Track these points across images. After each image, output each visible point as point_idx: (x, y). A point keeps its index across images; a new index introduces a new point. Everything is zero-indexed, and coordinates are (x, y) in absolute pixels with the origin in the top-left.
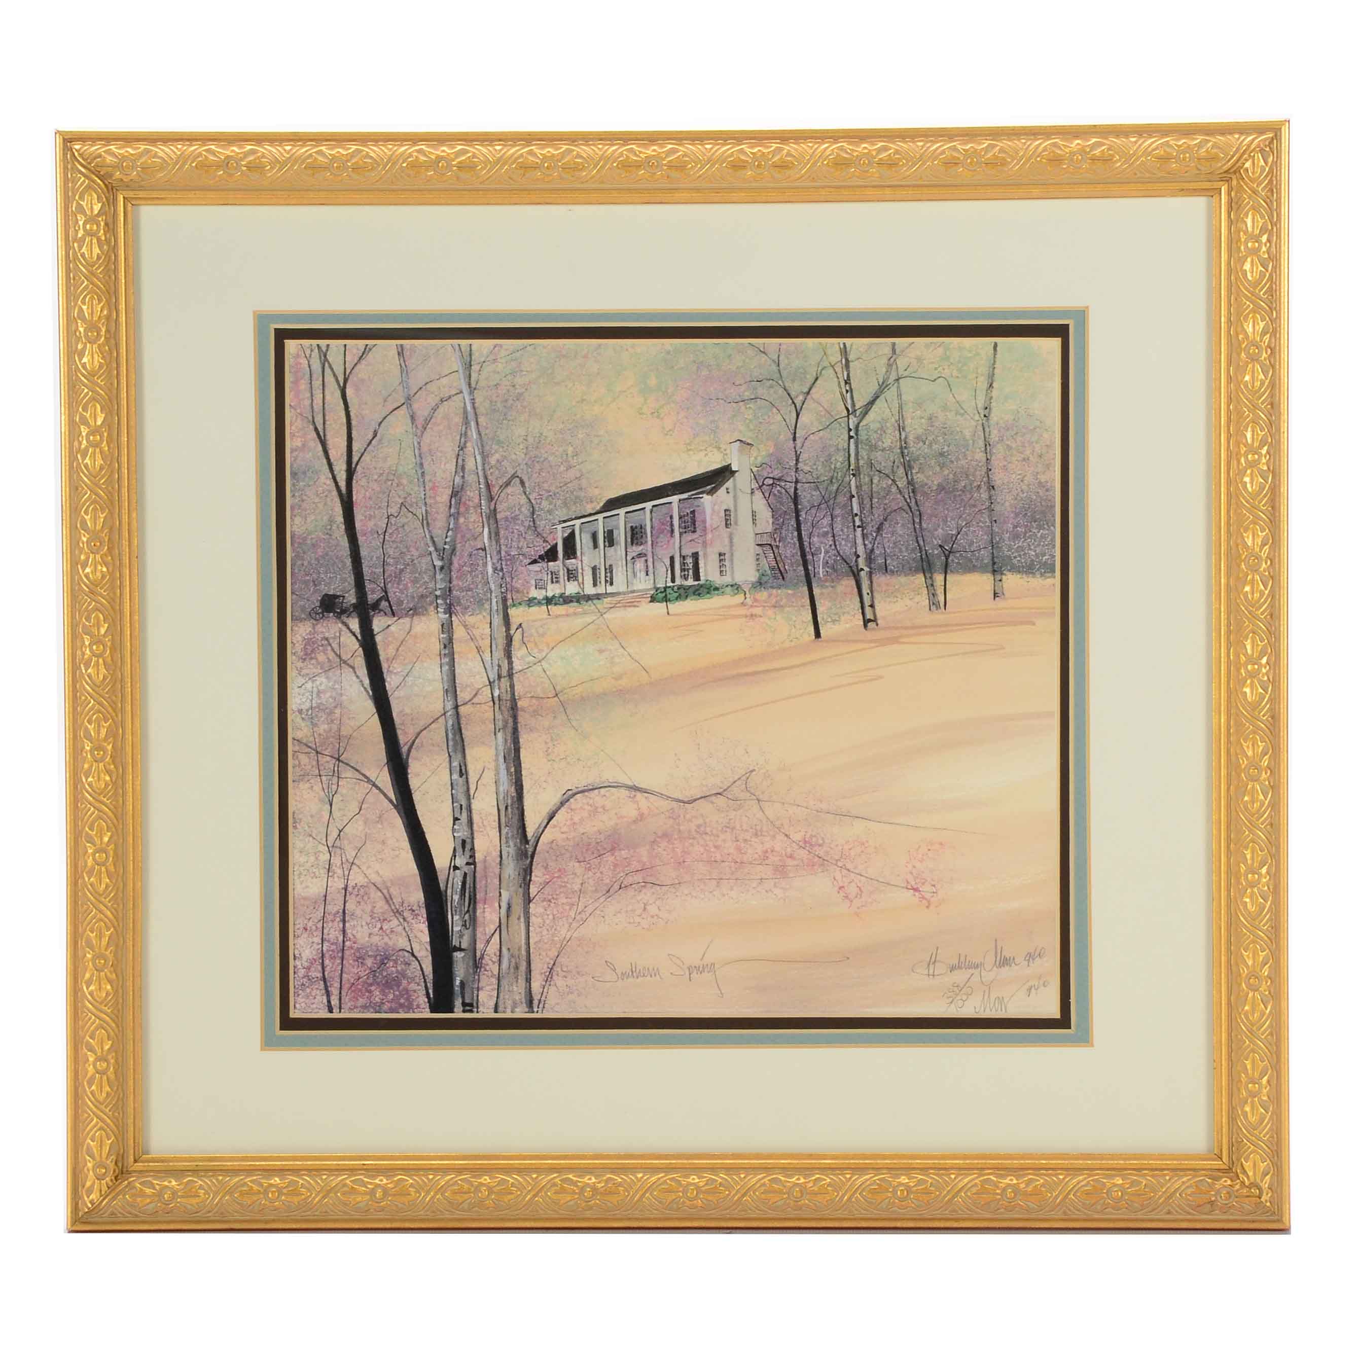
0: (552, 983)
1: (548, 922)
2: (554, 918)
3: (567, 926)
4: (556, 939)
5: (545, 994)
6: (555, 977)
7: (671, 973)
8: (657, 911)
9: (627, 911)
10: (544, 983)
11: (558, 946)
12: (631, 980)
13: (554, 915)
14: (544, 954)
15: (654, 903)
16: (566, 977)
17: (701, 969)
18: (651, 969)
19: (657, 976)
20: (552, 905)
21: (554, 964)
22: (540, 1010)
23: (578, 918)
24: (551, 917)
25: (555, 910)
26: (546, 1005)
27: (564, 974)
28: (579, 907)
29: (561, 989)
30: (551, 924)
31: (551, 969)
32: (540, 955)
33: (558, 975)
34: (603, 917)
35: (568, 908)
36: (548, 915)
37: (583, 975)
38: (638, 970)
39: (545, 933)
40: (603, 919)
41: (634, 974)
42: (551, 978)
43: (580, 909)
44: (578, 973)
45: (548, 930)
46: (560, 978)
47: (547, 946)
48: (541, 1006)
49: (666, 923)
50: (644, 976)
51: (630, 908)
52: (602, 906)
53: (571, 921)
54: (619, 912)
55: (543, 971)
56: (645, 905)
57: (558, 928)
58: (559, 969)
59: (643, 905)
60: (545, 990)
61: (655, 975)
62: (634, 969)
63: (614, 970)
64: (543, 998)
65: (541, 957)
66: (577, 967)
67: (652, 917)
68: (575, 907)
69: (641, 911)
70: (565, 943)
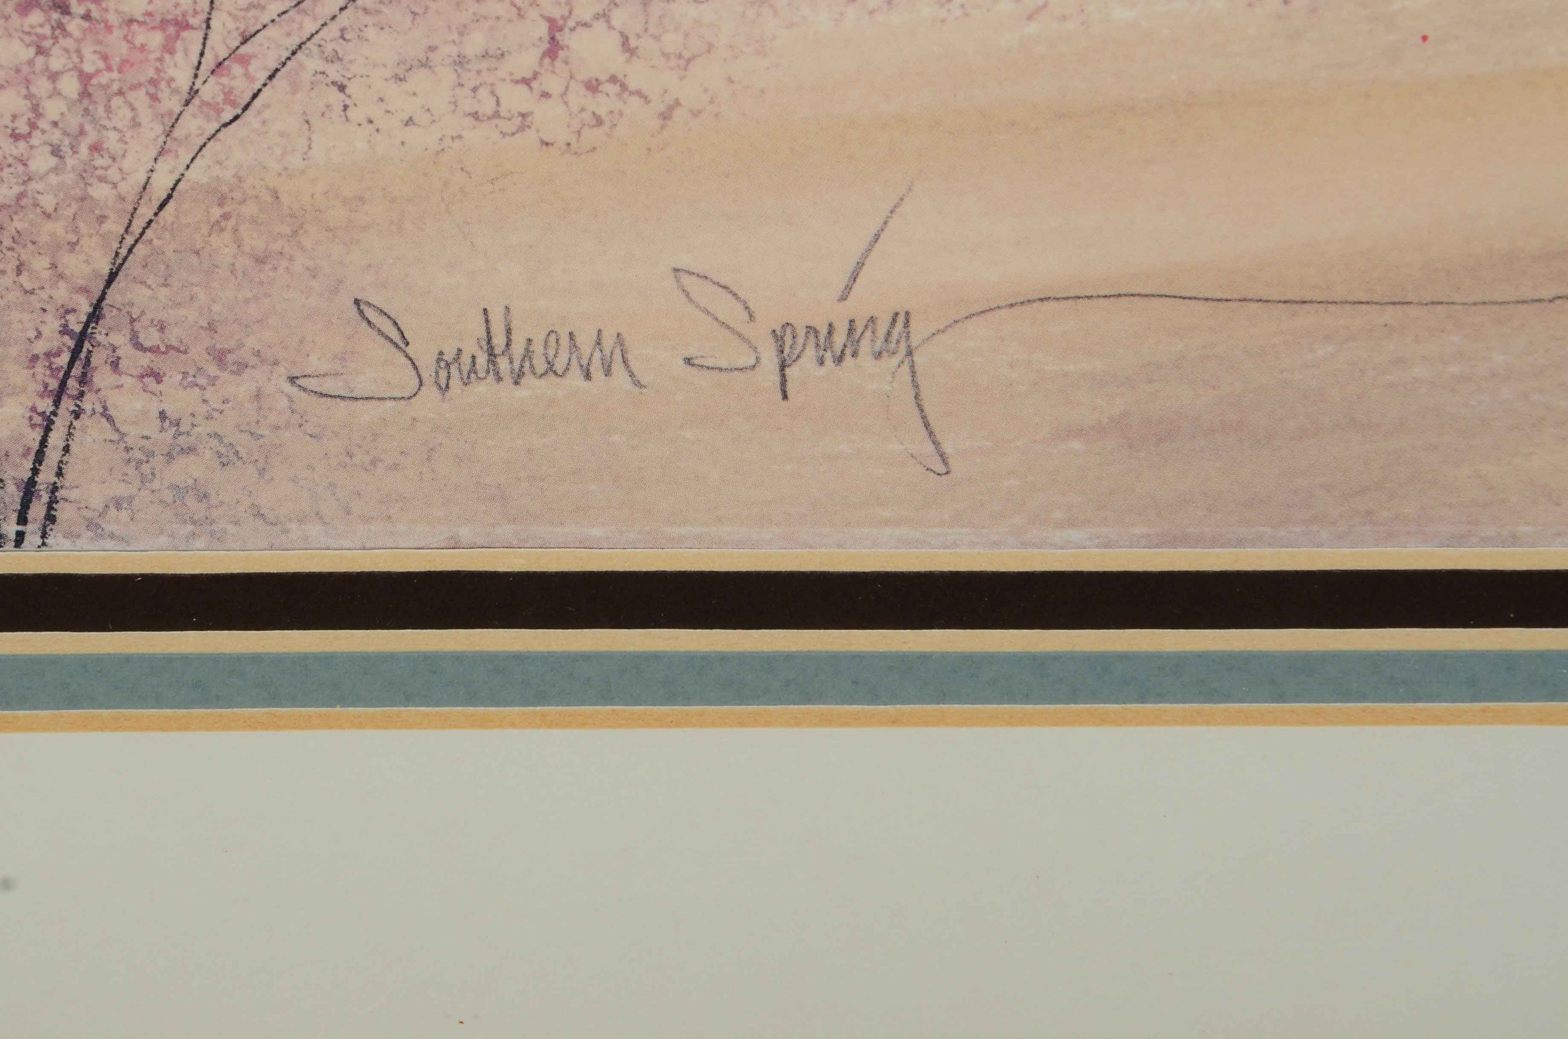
0: (87, 405)
1: (53, 109)
2: (85, 94)
3: (152, 130)
4: (100, 192)
5: (53, 456)
6: (102, 377)
7: (688, 361)
8: (617, 62)
9: (460, 62)
10: (46, 405)
11: (114, 226)
12: (483, 389)
13: (85, 78)
14: (40, 264)
15: (604, 16)
16: (158, 378)
17: (839, 339)
18: (585, 342)
19: (618, 367)
20: (74, 26)
21: (95, 315)
22: (32, 530)
23: (210, 90)
24: (70, 85)
25: (87, 50)
26: (63, 512)
27: (145, 360)
28: (215, 38)
29: (133, 434)
30: (73, 121)
31: (82, 338)
32: (19, 271)
33: (115, 365)
34: (342, 88)
35: (156, 39)
36: (54, 77)
37: (242, 366)
38: (518, 349)
39: (42, 162)
40: (335, 98)
41: (503, 364)
42: (83, 380)
43: (218, 47)
44: (220, 357)
45: (56, 152)
46: (126, 380)
47: (58, 228)
48: (37, 511)
49: (666, 116)
50: (551, 369)
51: (476, 43)
52: (333, 30)
53: (173, 104)
54: (424, 64)
55: (40, 347)
56: (554, 27)
57: (111, 140)
58: (120, 339)
59: (543, 30)
60: (56, 439)
61: (608, 372)
62: (499, 341)
63: (401, 343)
64: (46, 476)
65: (25, 280)
66: (211, 328)
67: (593, 86)
68: (194, 38)
69: (536, 53)
70: (146, 212)
